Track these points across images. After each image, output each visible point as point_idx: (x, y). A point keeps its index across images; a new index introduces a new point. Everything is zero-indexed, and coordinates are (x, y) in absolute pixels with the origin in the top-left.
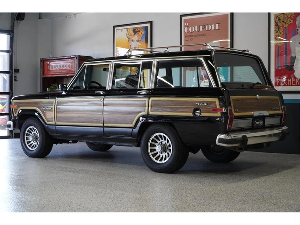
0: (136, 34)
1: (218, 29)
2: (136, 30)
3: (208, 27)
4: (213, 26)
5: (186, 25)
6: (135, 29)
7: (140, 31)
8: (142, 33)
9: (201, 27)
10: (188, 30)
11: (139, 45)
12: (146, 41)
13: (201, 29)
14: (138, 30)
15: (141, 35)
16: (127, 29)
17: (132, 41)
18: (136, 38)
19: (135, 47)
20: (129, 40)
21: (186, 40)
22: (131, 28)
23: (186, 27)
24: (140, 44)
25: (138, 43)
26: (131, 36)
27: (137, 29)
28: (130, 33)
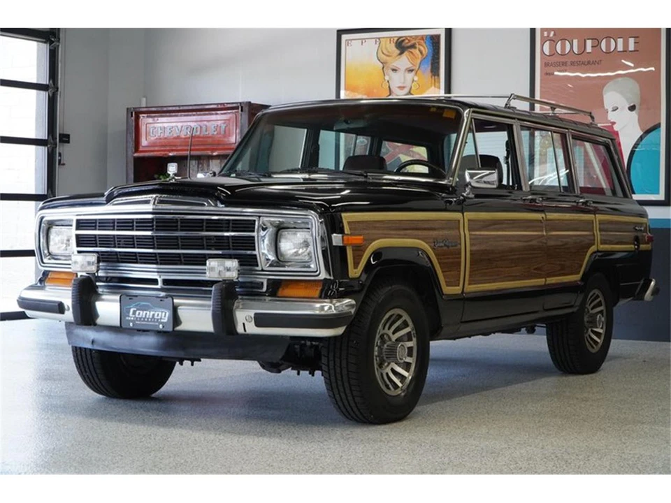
0: (406, 53)
1: (634, 51)
2: (403, 44)
3: (608, 45)
4: (620, 41)
5: (548, 36)
6: (403, 41)
7: (417, 46)
8: (421, 53)
9: (589, 43)
10: (553, 48)
11: (413, 81)
12: (435, 70)
13: (589, 49)
14: (409, 44)
15: (420, 56)
16: (379, 39)
17: (394, 70)
18: (404, 61)
19: (402, 85)
20: (383, 68)
21: (547, 74)
22: (390, 38)
23: (548, 42)
24: (416, 79)
25: (410, 76)
26: (388, 58)
27: (407, 41)
28: (386, 49)
